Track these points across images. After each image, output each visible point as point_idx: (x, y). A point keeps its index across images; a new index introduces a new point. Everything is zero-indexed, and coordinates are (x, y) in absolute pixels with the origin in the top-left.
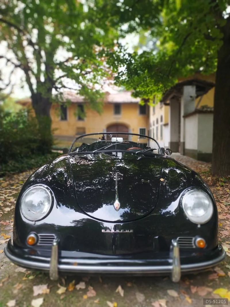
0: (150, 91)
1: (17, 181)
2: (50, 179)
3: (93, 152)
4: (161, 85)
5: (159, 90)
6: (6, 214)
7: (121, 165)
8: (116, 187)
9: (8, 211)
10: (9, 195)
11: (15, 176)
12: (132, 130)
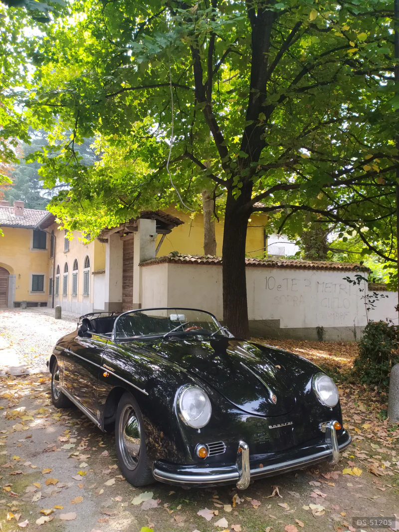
12: (17, 276)
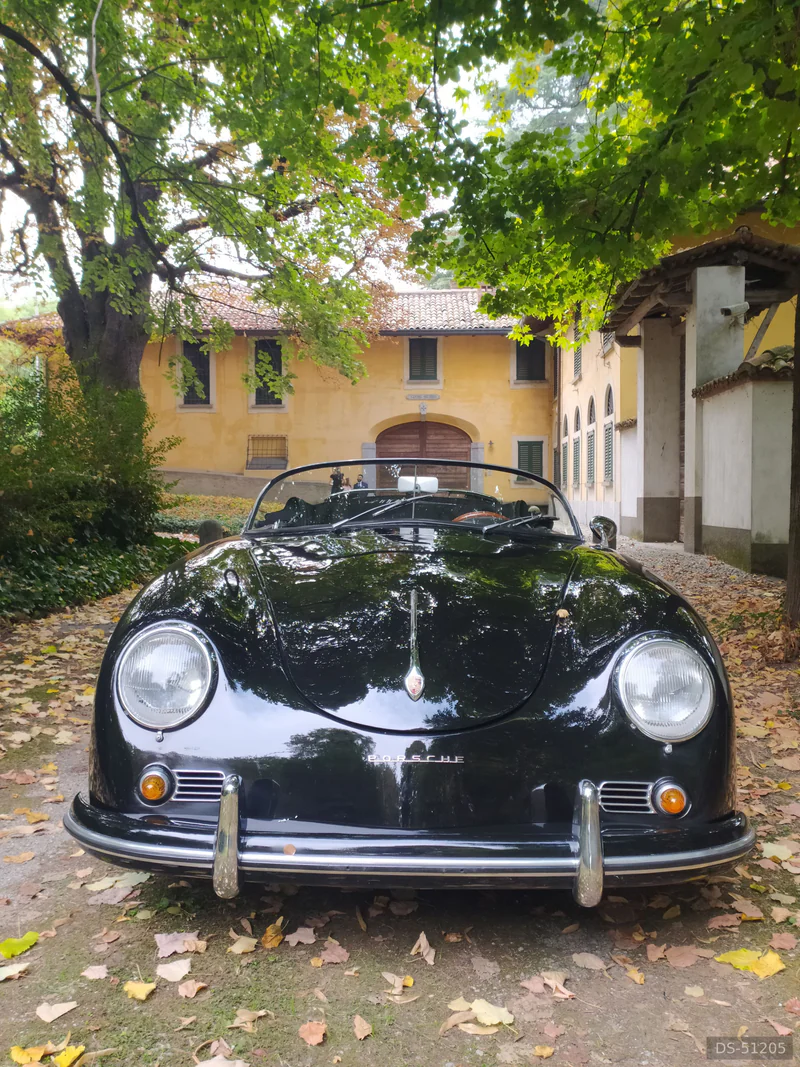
0: (554, 287)
1: (32, 645)
2: (198, 609)
3: (335, 525)
4: (599, 265)
5: (593, 284)
6: (17, 752)
7: (432, 569)
8: (413, 637)
9: (22, 742)
10: (14, 692)
11: (21, 628)
12: (487, 447)
